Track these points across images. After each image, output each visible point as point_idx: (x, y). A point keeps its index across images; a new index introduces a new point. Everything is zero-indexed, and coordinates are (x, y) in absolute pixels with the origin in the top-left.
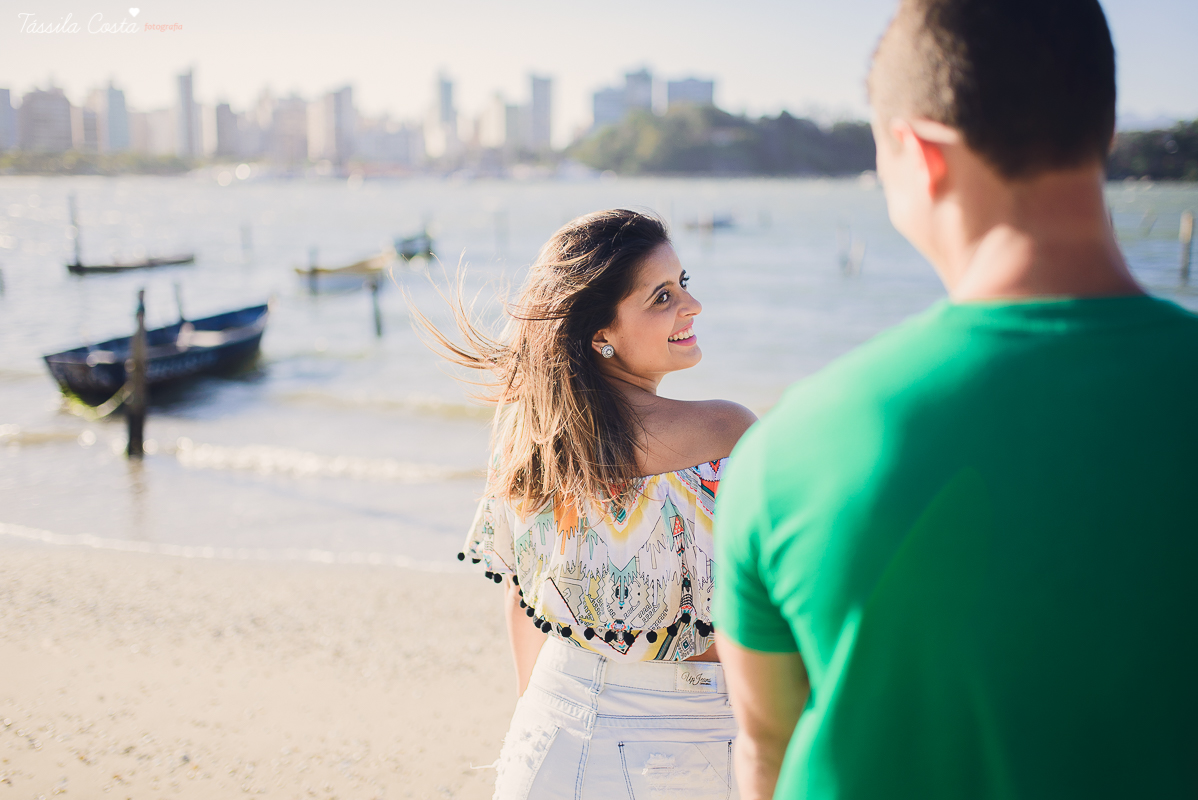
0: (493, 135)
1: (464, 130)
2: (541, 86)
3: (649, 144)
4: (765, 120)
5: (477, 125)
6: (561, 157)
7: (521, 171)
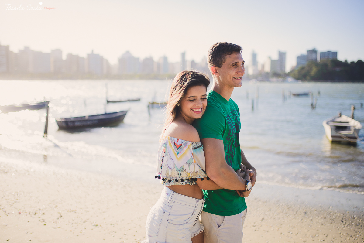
0: (268, 69)
1: (260, 68)
2: (282, 55)
3: (314, 71)
4: (353, 63)
5: (263, 66)
6: (287, 75)
7: (275, 79)
